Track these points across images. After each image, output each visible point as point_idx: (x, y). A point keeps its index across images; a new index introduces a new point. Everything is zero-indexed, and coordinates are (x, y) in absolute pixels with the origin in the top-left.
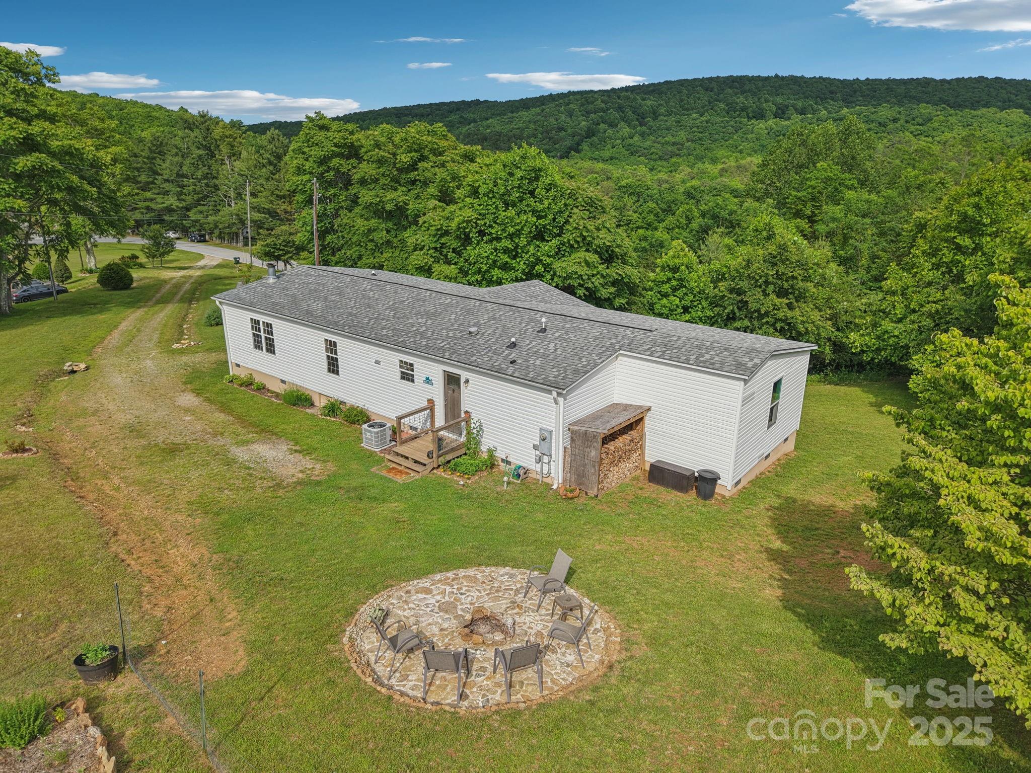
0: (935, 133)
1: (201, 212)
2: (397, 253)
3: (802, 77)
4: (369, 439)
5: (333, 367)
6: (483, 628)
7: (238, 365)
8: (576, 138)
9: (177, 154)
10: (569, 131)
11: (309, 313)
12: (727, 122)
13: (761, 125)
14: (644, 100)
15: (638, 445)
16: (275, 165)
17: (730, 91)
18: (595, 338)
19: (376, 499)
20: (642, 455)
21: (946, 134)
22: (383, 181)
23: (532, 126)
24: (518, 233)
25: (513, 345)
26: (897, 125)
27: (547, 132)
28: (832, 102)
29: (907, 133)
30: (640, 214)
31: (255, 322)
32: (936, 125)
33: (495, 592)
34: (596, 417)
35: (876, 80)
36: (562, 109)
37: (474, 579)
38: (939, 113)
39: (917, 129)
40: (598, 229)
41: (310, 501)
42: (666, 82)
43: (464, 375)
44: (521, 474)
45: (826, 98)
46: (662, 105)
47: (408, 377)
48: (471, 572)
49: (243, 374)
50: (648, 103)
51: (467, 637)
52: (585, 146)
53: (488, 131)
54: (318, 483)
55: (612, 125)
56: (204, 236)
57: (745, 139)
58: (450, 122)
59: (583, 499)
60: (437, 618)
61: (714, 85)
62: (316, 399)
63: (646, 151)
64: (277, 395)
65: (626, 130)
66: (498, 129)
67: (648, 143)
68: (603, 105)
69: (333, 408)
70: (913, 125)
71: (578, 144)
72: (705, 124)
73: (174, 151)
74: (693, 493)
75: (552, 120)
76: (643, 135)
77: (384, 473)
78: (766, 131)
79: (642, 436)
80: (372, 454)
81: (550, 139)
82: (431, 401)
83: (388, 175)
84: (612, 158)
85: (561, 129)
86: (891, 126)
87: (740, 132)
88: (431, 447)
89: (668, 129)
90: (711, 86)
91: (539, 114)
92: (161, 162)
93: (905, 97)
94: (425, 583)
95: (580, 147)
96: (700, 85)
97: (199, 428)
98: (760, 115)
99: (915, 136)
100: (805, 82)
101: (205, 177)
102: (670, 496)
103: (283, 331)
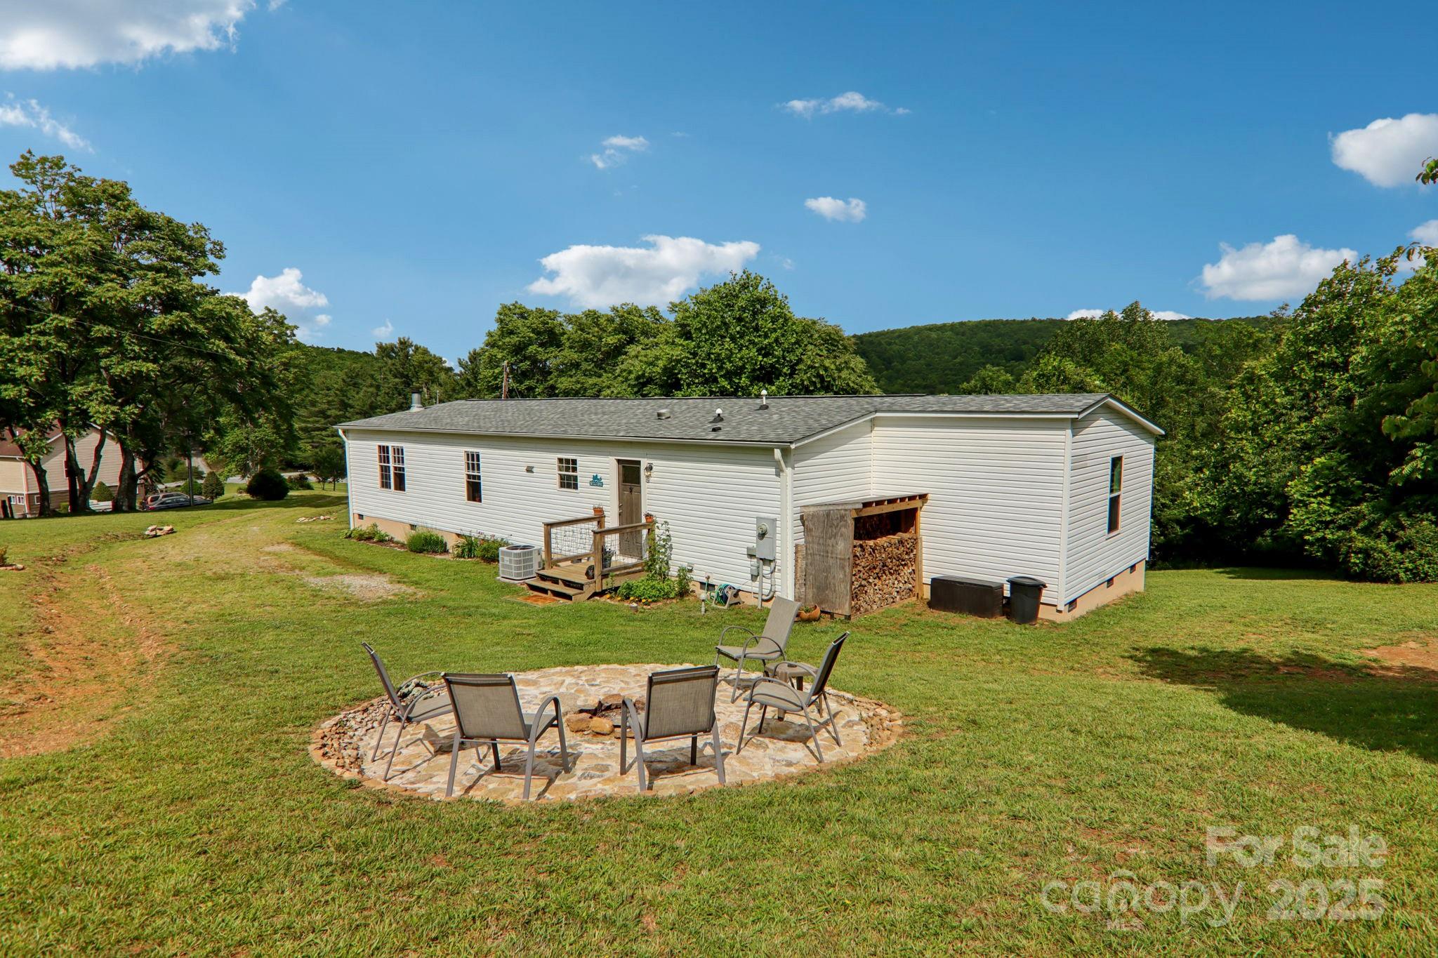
4: (508, 566)
5: (474, 491)
7: (361, 517)
9: (371, 386)
15: (911, 554)
20: (918, 573)
22: (584, 366)
24: (739, 371)
25: (718, 421)
31: (384, 450)
40: (839, 370)
43: (645, 460)
44: (728, 598)
47: (569, 481)
49: (365, 526)
59: (827, 623)
62: (448, 540)
64: (403, 546)
69: (469, 548)
74: (1002, 619)
77: (519, 600)
79: (916, 542)
82: (599, 509)
83: (592, 360)
92: (354, 394)
103: (414, 455)
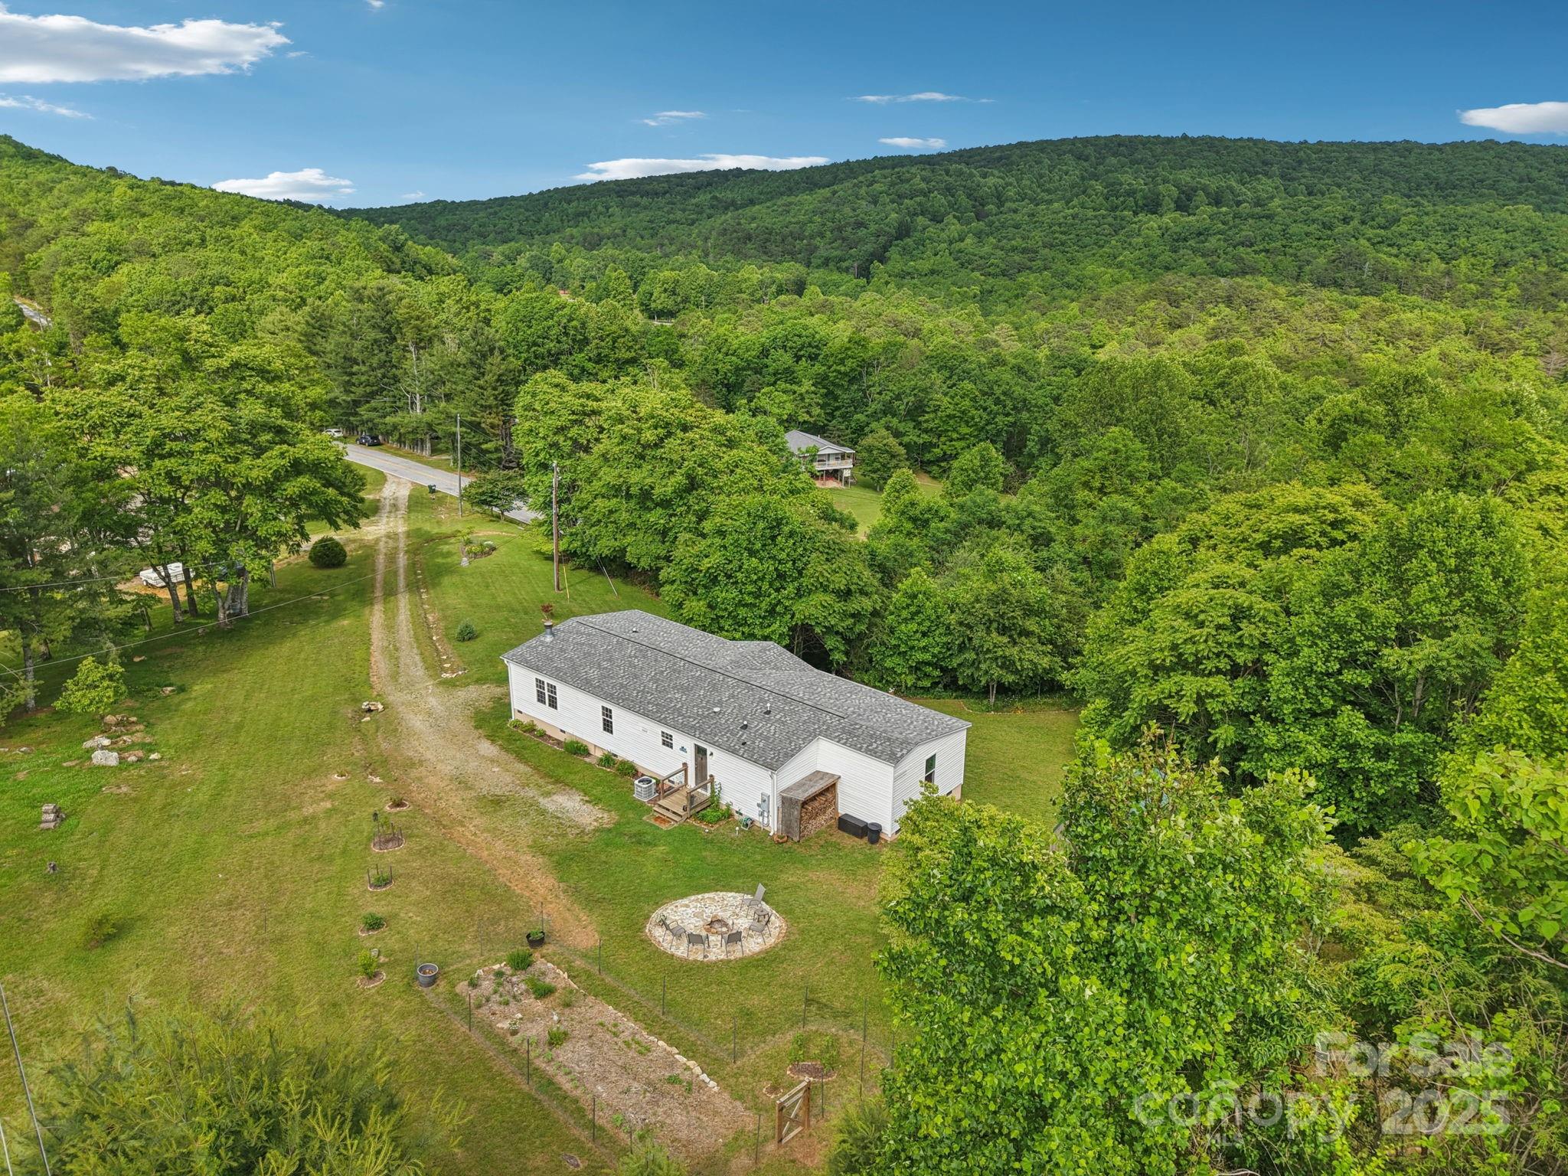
0: (1401, 241)
1: (375, 409)
2: (641, 535)
3: (1222, 139)
4: (640, 791)
5: (608, 727)
6: (716, 925)
7: (521, 714)
8: (882, 239)
10: (873, 227)
11: (588, 682)
12: (1104, 217)
13: (1152, 224)
14: (984, 176)
15: (833, 802)
16: (479, 367)
17: (1114, 160)
18: (805, 722)
19: (649, 844)
20: (836, 809)
21: (1418, 242)
23: (817, 218)
25: (745, 727)
26: (1349, 228)
27: (840, 229)
28: (1264, 179)
29: (1363, 241)
30: (952, 398)
31: (540, 684)
32: (1404, 228)
33: (724, 908)
34: (800, 785)
35: (1332, 144)
36: (863, 191)
37: (713, 899)
38: (1409, 209)
39: (1377, 236)
41: (607, 845)
42: (1021, 144)
43: (709, 749)
44: (750, 824)
45: (1257, 173)
46: (1011, 184)
47: (667, 742)
48: (711, 895)
49: (525, 721)
50: (991, 181)
51: (708, 930)
52: (893, 253)
53: (754, 225)
54: (609, 830)
55: (937, 219)
56: (376, 438)
57: (1127, 245)
58: (697, 205)
59: (789, 844)
60: (693, 921)
61: (1090, 150)
62: (592, 751)
63: (982, 262)
64: (559, 743)
65: (954, 228)
66: (768, 222)
67: (986, 249)
68: (923, 185)
69: (608, 760)
70: (1372, 227)
71: (885, 249)
72: (1070, 221)
73: (341, 328)
74: (866, 839)
75: (847, 210)
76: (979, 235)
77: (652, 822)
78: (1159, 233)
79: (835, 797)
80: (642, 804)
81: (844, 239)
82: (685, 764)
84: (933, 272)
85: (860, 225)
86: (1340, 229)
87: (1121, 236)
88: (685, 803)
89: (1017, 227)
90: (1086, 152)
91: (827, 200)
93: (1374, 172)
94: (686, 901)
95: (887, 254)
96: (1070, 151)
97: (509, 780)
98: (1153, 206)
99: (1373, 244)
100: (1227, 148)
101: (382, 365)
102: (849, 841)
103: (563, 692)
